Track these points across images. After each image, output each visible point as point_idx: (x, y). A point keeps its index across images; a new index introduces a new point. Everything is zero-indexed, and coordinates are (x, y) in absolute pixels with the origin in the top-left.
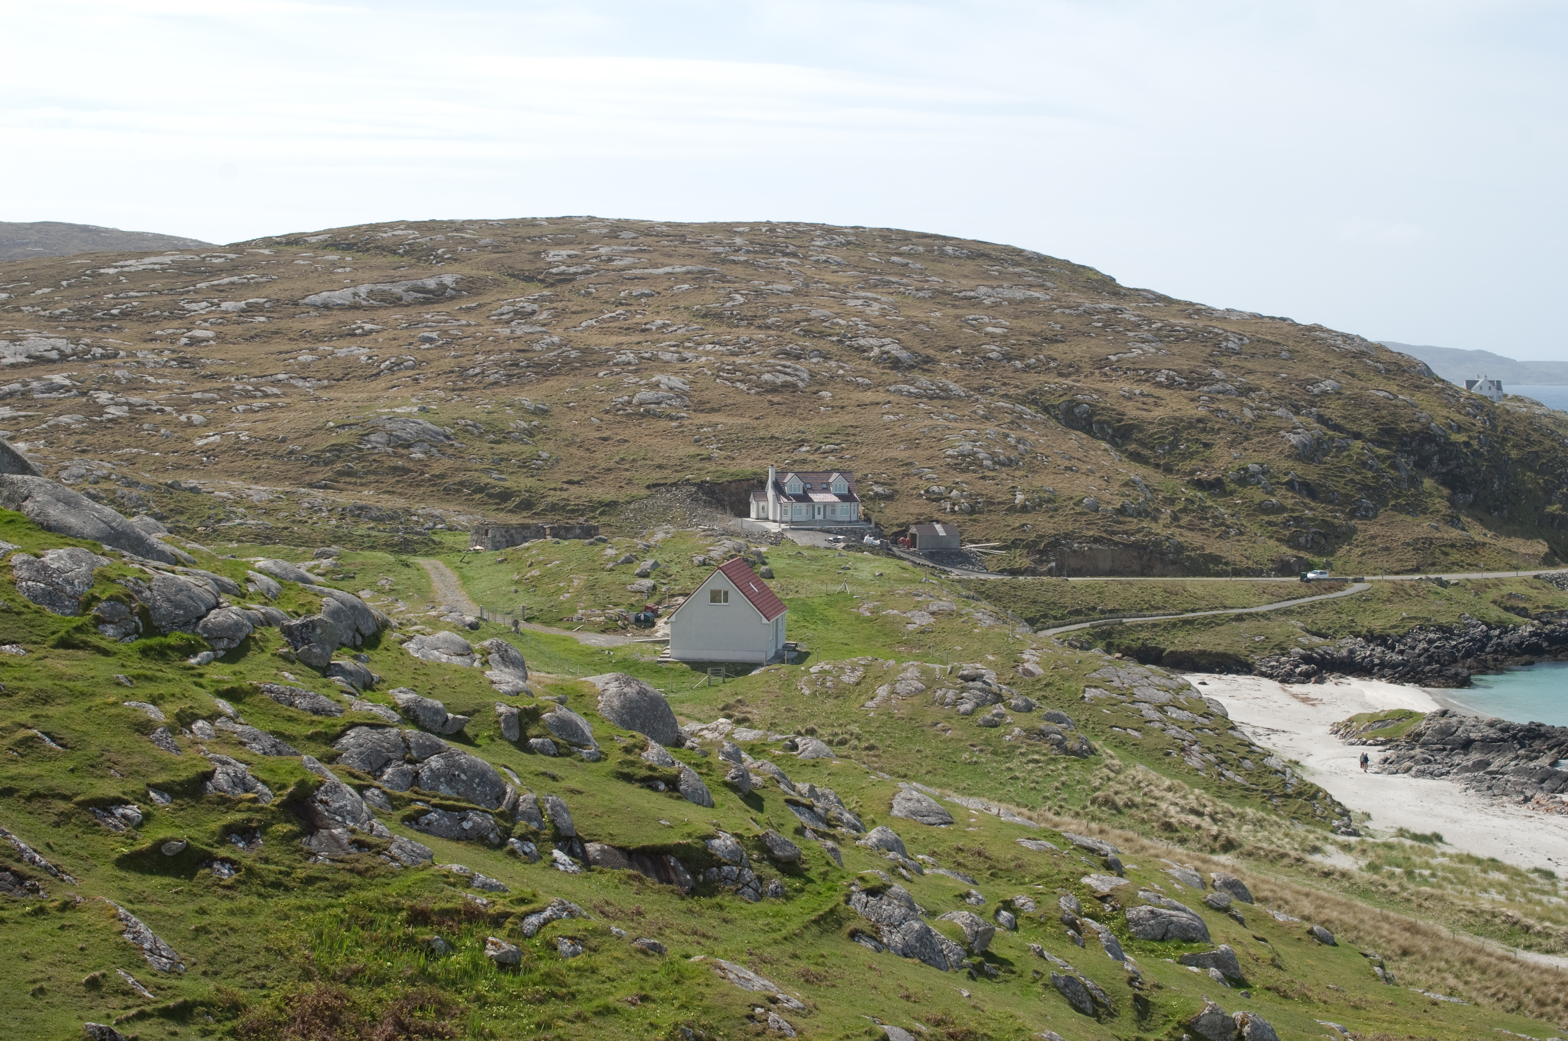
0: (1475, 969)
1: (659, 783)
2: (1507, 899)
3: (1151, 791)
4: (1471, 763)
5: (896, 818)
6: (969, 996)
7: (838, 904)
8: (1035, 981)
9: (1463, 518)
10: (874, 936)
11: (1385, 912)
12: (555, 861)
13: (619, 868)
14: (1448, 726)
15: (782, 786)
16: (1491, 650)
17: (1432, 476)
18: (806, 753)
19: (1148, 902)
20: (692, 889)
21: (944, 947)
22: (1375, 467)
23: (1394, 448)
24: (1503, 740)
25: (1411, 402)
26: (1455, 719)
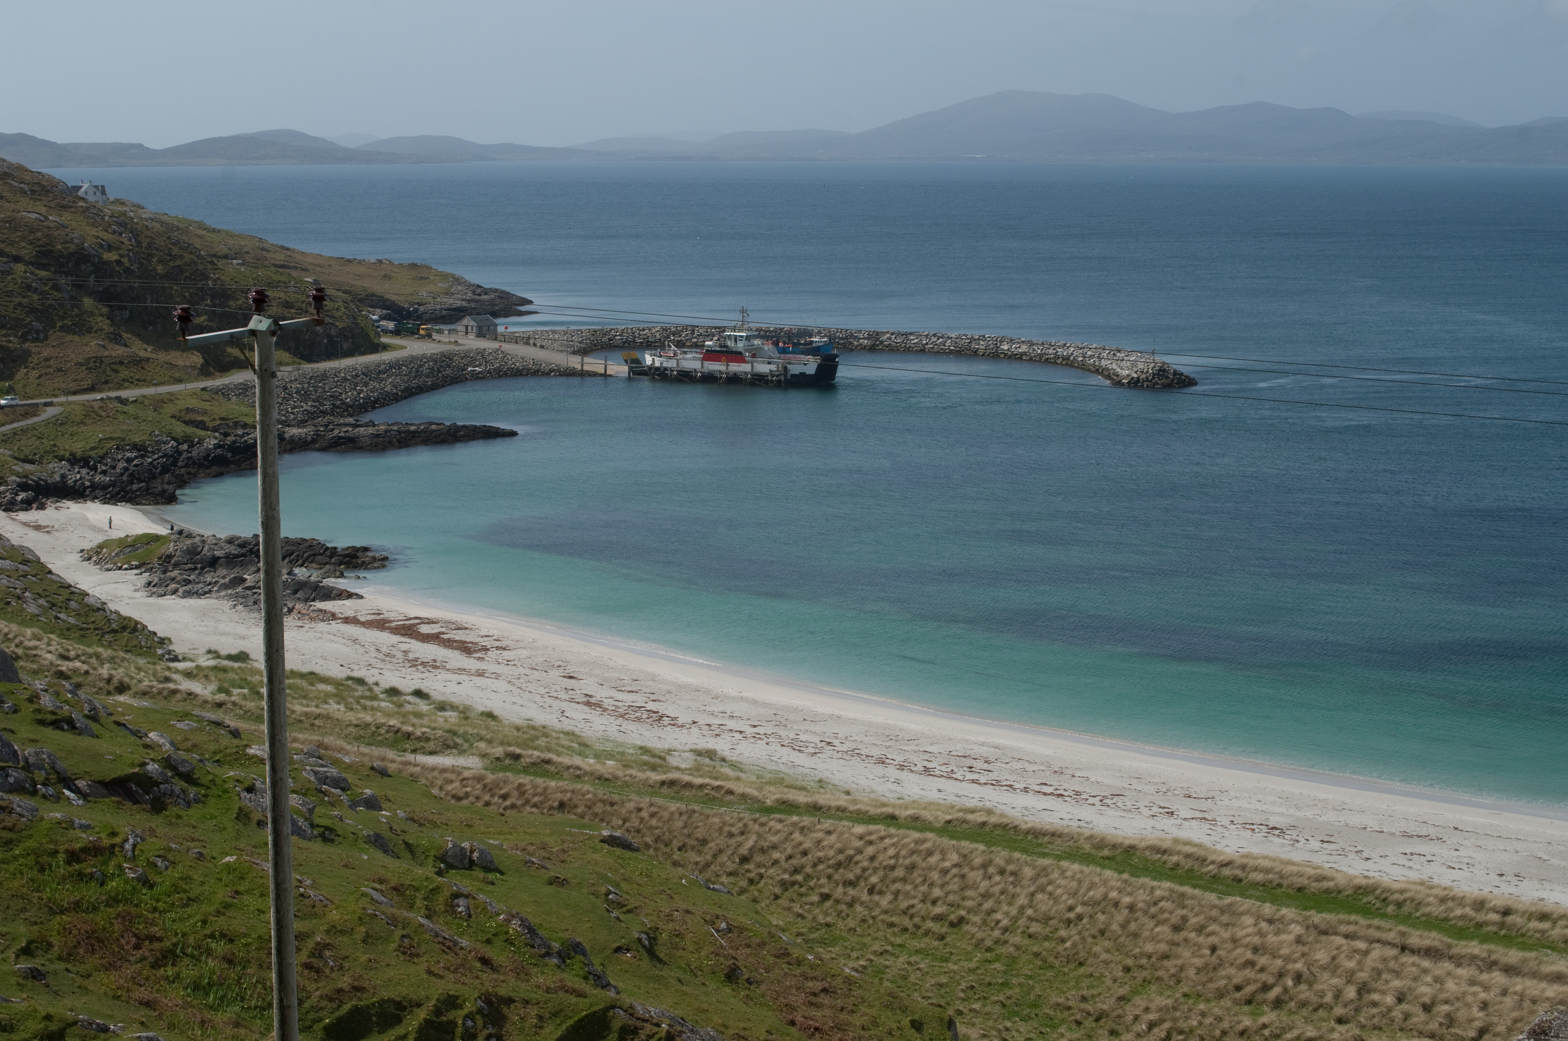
1: (63, 724)
3: (22, 642)
4: (226, 580)
8: (356, 840)
9: (125, 336)
12: (69, 798)
13: (105, 797)
14: (191, 546)
16: (183, 464)
17: (90, 295)
20: (153, 805)
21: (300, 823)
22: (39, 290)
23: (53, 269)
24: (243, 555)
25: (61, 222)
26: (197, 539)
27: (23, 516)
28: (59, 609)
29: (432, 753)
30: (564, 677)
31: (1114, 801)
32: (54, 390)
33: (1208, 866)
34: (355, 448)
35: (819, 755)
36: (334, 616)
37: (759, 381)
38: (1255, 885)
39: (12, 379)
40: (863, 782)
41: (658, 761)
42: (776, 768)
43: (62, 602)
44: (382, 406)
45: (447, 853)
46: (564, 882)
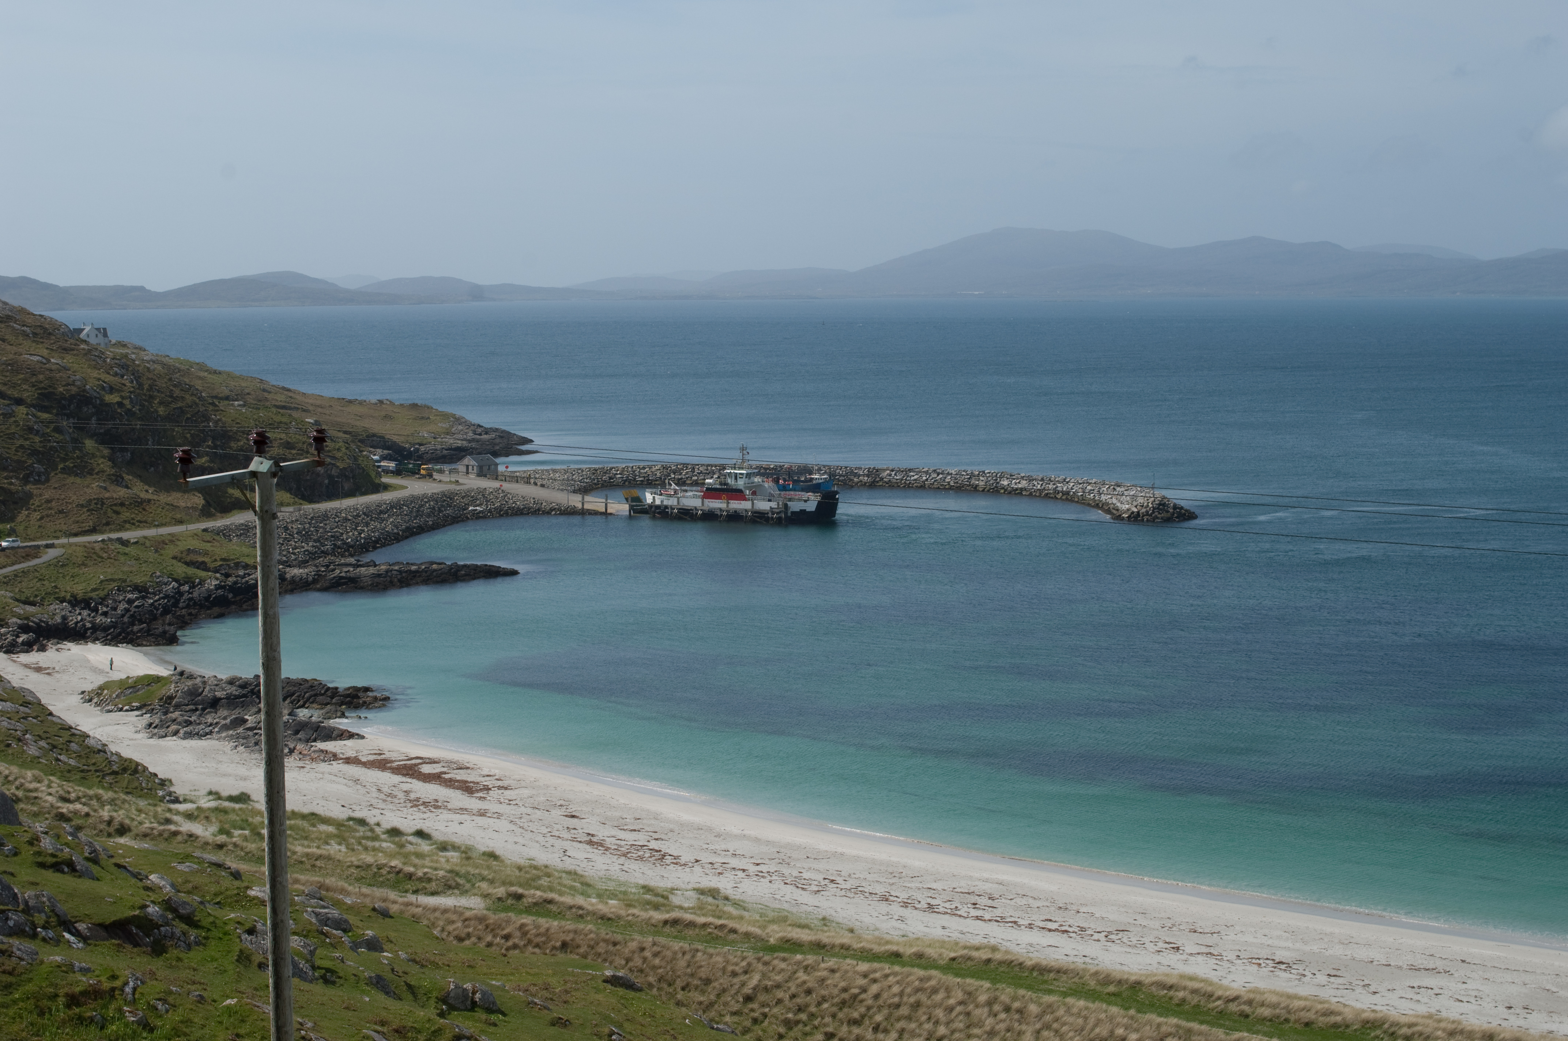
1: (63, 866)
2: (347, 848)
3: (23, 784)
4: (227, 721)
8: (358, 982)
9: (127, 477)
12: (69, 941)
13: (106, 940)
14: (194, 687)
16: (184, 605)
20: (154, 948)
22: (41, 432)
23: (55, 411)
24: (244, 696)
25: (63, 365)
26: (199, 680)
27: (24, 658)
28: (59, 751)
29: (433, 894)
30: (566, 816)
31: (1120, 936)
32: (55, 532)
33: (1214, 1001)
34: (356, 588)
35: (822, 893)
36: (335, 757)
37: (759, 519)
38: (1263, 1020)
39: (13, 521)
40: (867, 920)
41: (661, 900)
42: (779, 906)
43: (63, 744)
44: (384, 545)
45: (449, 994)
46: (567, 1023)
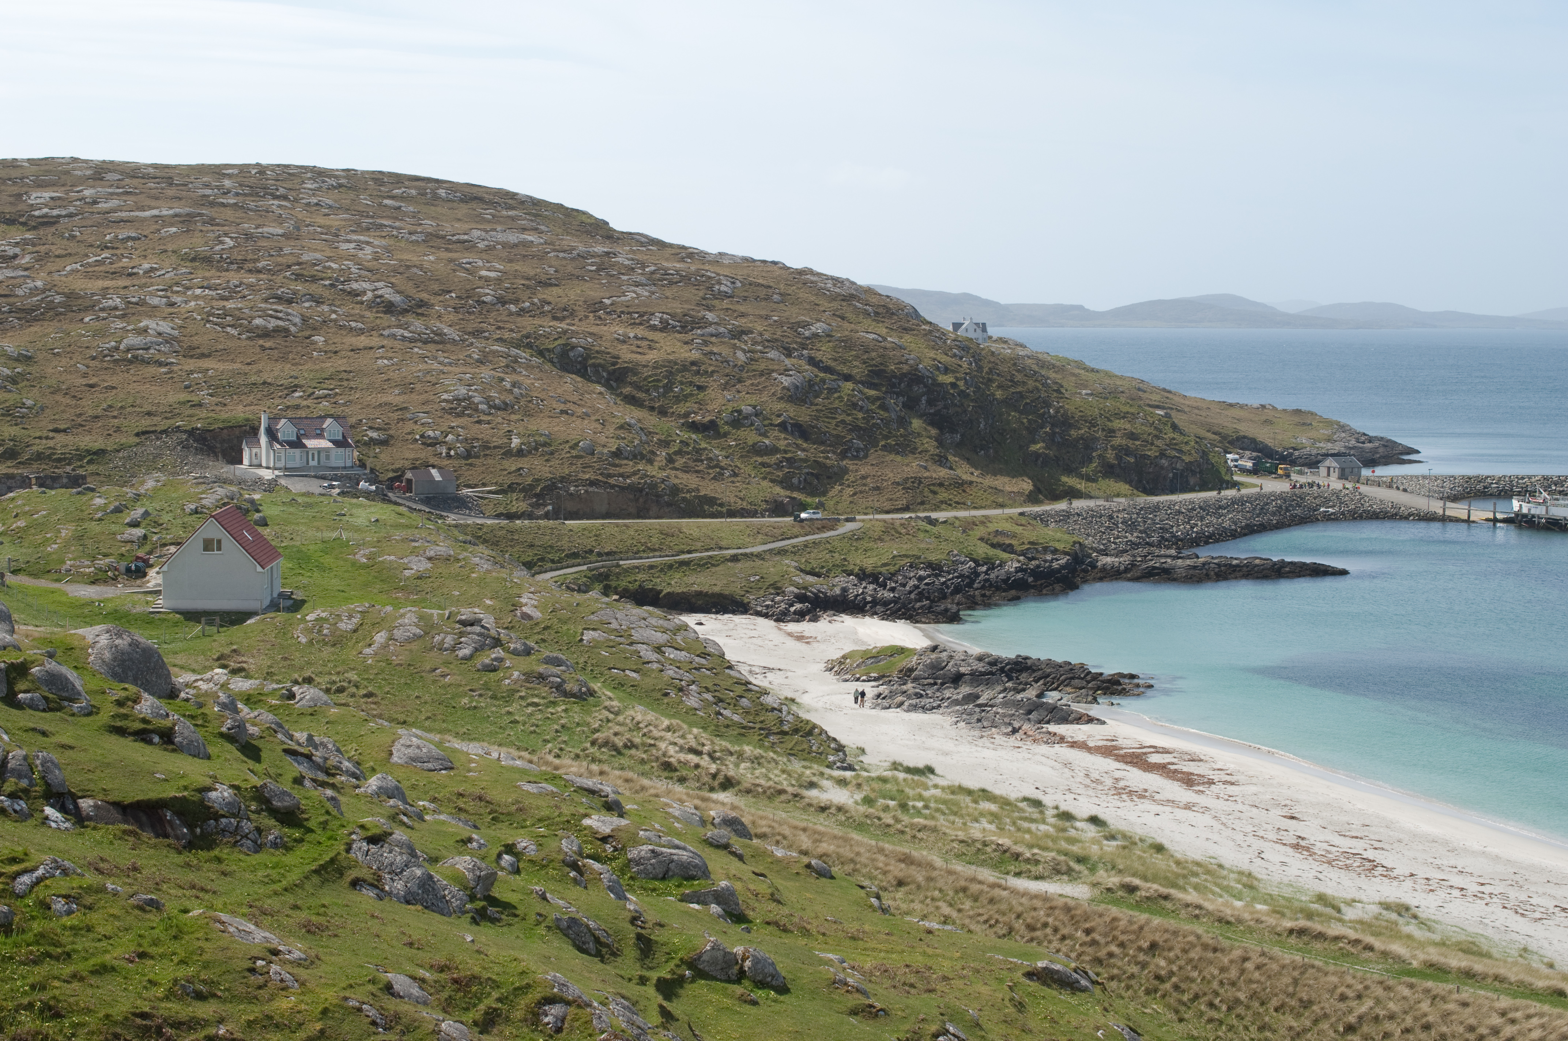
0: (968, 897)
1: (153, 736)
2: (998, 828)
3: (651, 731)
4: (961, 696)
5: (396, 764)
6: (473, 941)
7: (339, 854)
8: (538, 923)
9: (951, 458)
10: (376, 884)
11: (881, 844)
12: (47, 818)
13: (113, 824)
14: (939, 661)
15: (280, 736)
16: (979, 586)
17: (920, 416)
18: (304, 702)
19: (648, 841)
20: (190, 842)
21: (446, 892)
22: (866, 409)
23: (884, 389)
24: (991, 673)
25: (900, 344)
26: (944, 655)
27: (792, 627)
28: (726, 705)
29: (1037, 878)
30: (1285, 817)
32: (864, 508)
34: (1168, 579)
35: (1544, 921)
36: (1062, 739)
39: (824, 495)
41: (1329, 911)
42: (1481, 932)
43: (733, 698)
44: (1217, 541)
45: (700, 957)
46: (881, 1013)
